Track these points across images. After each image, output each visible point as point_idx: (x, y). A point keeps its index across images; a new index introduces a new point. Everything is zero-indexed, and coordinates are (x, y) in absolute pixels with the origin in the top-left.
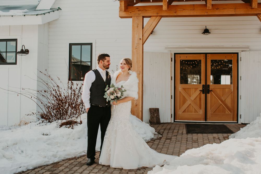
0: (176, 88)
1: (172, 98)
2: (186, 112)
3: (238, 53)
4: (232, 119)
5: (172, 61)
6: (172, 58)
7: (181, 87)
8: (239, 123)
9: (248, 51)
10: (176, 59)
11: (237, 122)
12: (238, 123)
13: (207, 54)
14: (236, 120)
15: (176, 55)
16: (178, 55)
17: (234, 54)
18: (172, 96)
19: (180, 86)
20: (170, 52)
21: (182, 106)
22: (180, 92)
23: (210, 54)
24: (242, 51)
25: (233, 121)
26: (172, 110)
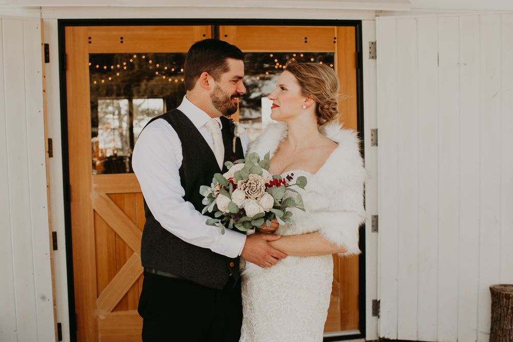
0: (74, 194)
1: (55, 247)
2: (127, 309)
3: (357, 24)
4: (339, 321)
5: (47, 60)
6: (46, 48)
7: (96, 189)
8: (368, 338)
9: (404, 13)
10: (69, 50)
11: (357, 332)
12: (363, 335)
13: (221, 27)
14: (356, 325)
15: (68, 29)
16: (77, 28)
17: (342, 28)
18: (54, 235)
19: (94, 186)
20: (36, 14)
21: (110, 278)
22: (94, 210)
23: (233, 28)
24: (379, 13)
25: (343, 329)
26: (58, 304)
